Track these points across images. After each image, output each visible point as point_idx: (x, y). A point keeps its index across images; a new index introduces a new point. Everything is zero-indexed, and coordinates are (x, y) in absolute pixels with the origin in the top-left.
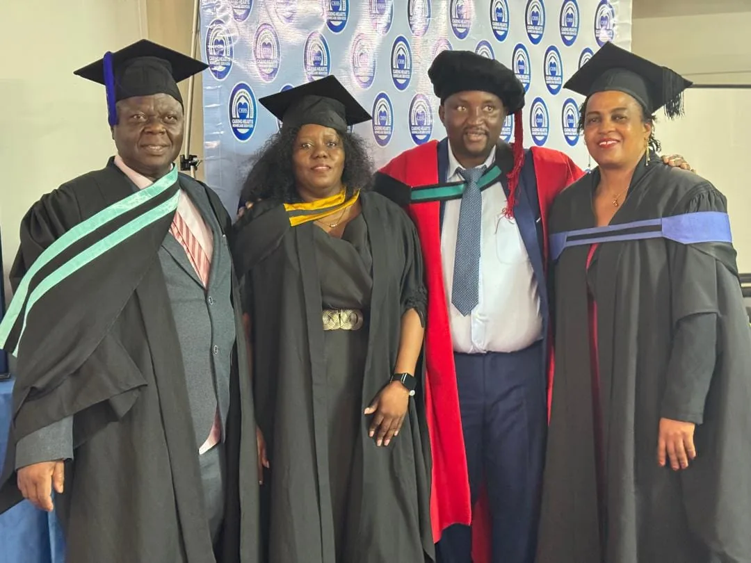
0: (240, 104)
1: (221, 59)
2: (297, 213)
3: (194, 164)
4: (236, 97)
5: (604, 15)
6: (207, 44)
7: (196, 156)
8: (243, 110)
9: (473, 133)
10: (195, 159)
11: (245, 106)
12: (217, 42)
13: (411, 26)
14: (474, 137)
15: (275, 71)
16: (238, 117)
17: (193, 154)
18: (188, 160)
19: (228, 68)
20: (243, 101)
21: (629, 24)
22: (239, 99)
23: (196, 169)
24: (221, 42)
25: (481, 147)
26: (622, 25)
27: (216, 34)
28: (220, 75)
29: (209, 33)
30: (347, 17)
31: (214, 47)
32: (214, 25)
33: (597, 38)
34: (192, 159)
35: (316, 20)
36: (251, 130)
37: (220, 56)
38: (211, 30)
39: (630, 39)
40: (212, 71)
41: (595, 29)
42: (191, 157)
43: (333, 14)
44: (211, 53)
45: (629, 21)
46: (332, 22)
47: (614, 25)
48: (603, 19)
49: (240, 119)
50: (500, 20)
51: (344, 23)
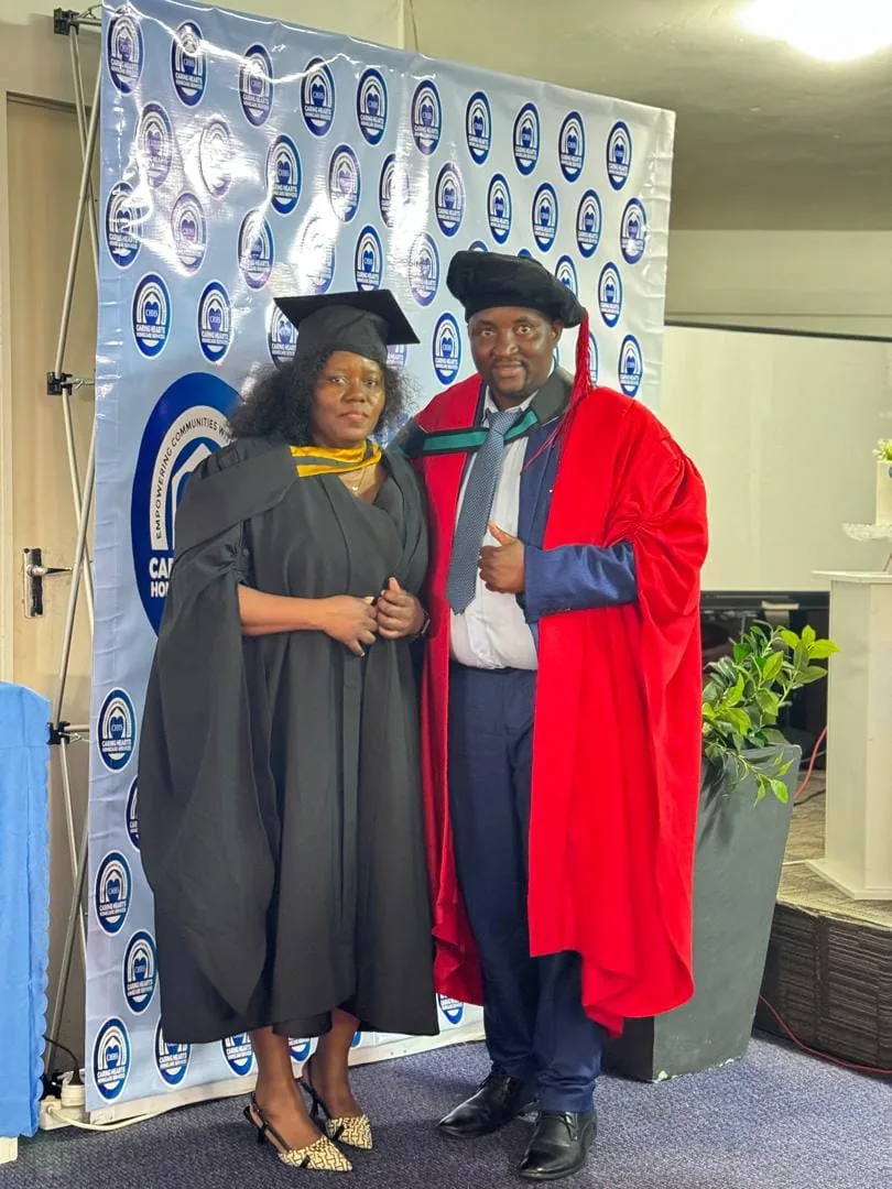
0: (148, 303)
1: (125, 239)
2: (307, 461)
3: (69, 387)
4: (143, 293)
5: (634, 218)
6: (108, 217)
7: (70, 376)
8: (152, 313)
9: (503, 367)
10: (69, 380)
11: (155, 307)
12: (120, 215)
13: (383, 213)
14: (506, 372)
15: (198, 261)
16: (145, 321)
17: (66, 373)
18: (60, 381)
19: (134, 252)
20: (152, 300)
21: (664, 235)
22: (148, 296)
23: (70, 393)
24: (126, 215)
25: (519, 384)
26: (657, 234)
27: (120, 204)
28: (122, 260)
29: (110, 201)
30: (298, 193)
31: (116, 221)
32: (119, 190)
33: (624, 250)
34: (65, 380)
35: (255, 195)
36: (161, 342)
37: (123, 235)
38: (112, 196)
39: (666, 254)
40: (113, 255)
41: (622, 237)
42: (64, 377)
43: (280, 187)
44: (112, 230)
45: (666, 230)
46: (279, 199)
47: (645, 234)
48: (632, 224)
49: (147, 324)
50: (499, 214)
51: (294, 201)
